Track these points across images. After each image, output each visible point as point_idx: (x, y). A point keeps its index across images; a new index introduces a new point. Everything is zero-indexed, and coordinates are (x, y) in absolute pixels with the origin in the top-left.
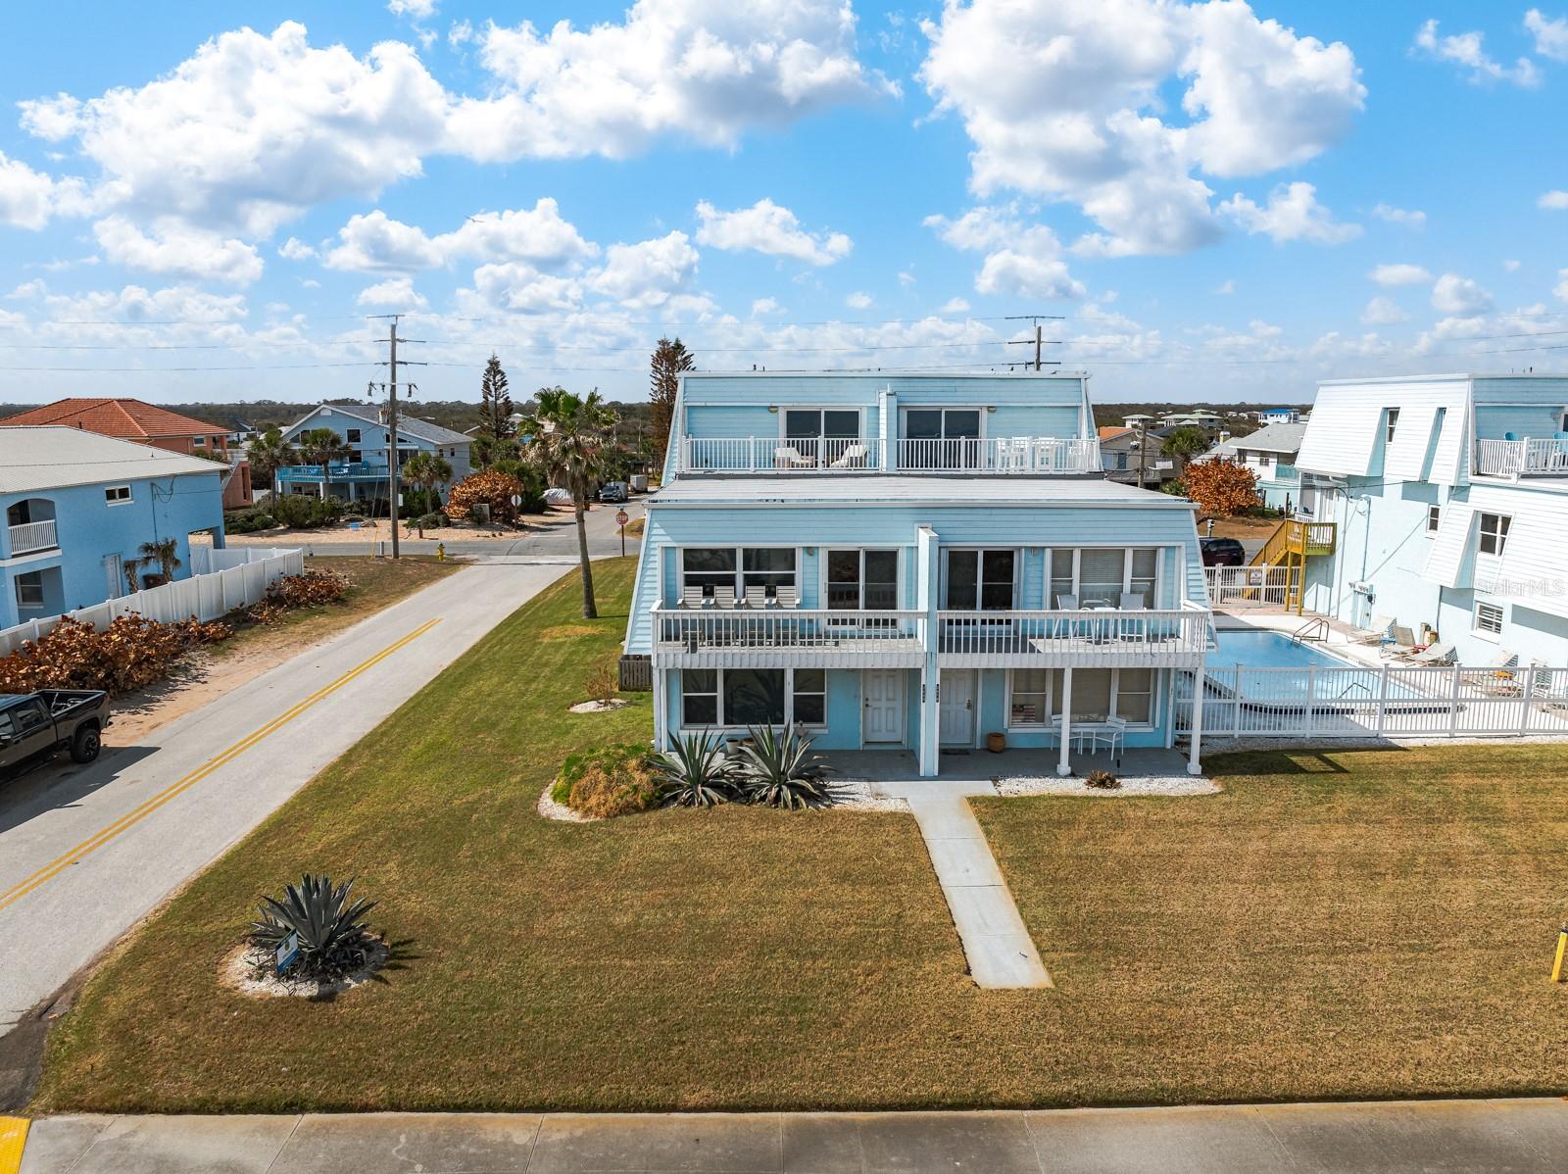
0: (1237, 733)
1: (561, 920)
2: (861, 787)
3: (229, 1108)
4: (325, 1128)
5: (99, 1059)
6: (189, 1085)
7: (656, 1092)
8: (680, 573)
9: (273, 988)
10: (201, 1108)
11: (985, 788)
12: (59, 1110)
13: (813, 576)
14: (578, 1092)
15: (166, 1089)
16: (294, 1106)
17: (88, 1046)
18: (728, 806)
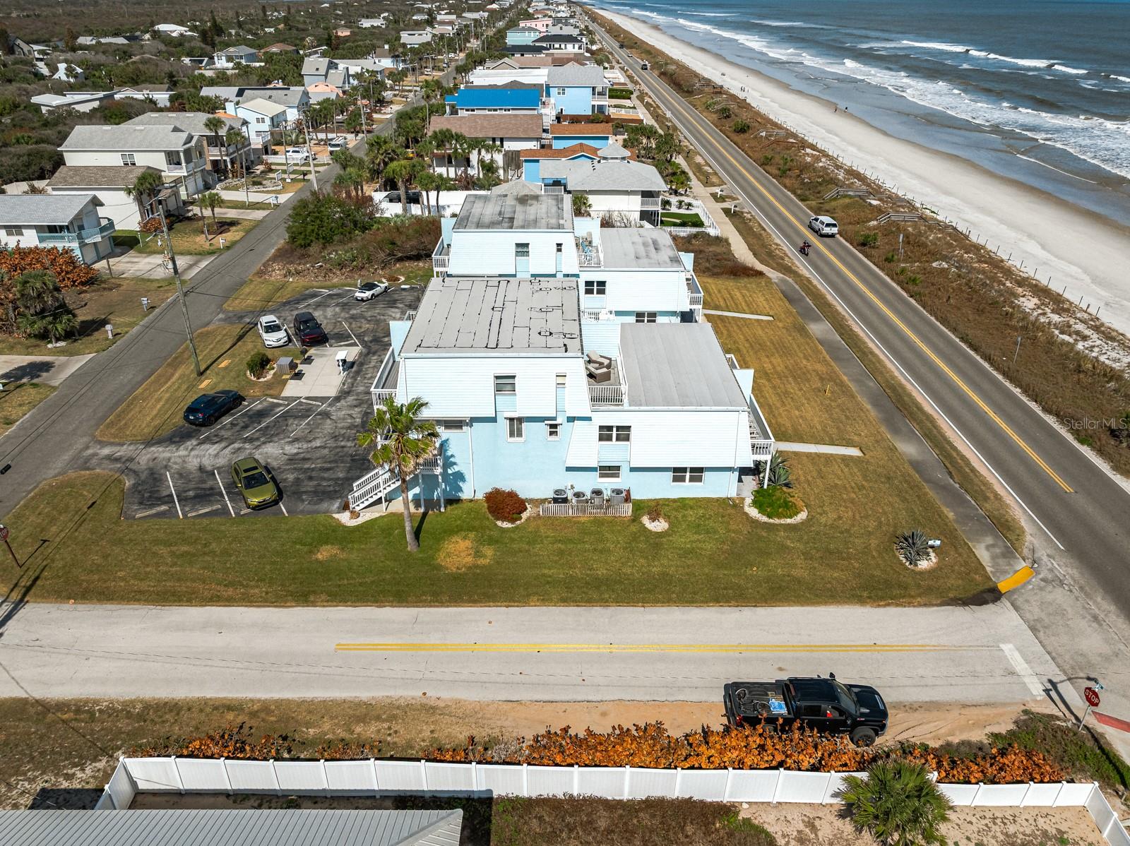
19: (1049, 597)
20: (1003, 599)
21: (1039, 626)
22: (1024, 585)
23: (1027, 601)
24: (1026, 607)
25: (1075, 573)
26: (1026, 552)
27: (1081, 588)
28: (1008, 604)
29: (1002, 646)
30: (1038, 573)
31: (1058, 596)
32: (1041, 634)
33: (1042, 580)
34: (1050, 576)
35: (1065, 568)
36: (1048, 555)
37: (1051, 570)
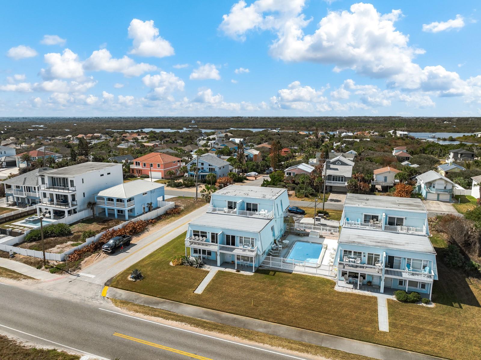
0: (271, 266)
1: (161, 277)
2: (208, 266)
3: (123, 289)
4: (129, 293)
5: (115, 283)
6: (120, 287)
7: (155, 295)
8: (193, 233)
9: (131, 279)
10: (121, 289)
11: (223, 269)
12: (111, 287)
13: (209, 236)
14: (149, 294)
15: (119, 287)
16: (128, 290)
17: (115, 282)
18: (189, 266)
19: (92, 292)
20: (104, 285)
21: (90, 284)
22: (101, 291)
23: (97, 288)
24: (96, 287)
25: (90, 304)
26: (109, 300)
27: (85, 300)
28: (101, 284)
29: (95, 276)
30: (101, 296)
31: (90, 294)
32: (88, 283)
33: (98, 295)
34: (96, 298)
35: (95, 303)
36: (102, 303)
37: (97, 300)
